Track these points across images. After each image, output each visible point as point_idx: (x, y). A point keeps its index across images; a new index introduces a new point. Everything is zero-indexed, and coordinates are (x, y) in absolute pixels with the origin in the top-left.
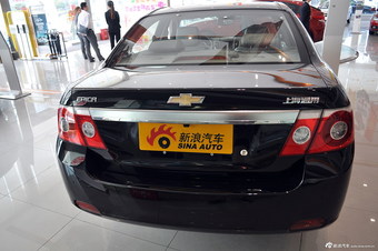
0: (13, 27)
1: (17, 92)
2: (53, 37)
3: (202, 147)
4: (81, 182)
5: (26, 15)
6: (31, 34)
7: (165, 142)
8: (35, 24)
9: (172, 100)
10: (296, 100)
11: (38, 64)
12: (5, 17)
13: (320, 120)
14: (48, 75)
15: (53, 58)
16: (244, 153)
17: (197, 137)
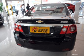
0: (8, 9)
1: (8, 22)
2: (16, 11)
3: (43, 32)
4: (19, 40)
5: (11, 6)
6: (12, 10)
7: (35, 31)
8: (13, 8)
9: (37, 22)
10: (63, 22)
11: (13, 17)
12: (7, 7)
13: (69, 26)
14: (15, 19)
15: (16, 16)
16: (52, 33)
17: (42, 30)
